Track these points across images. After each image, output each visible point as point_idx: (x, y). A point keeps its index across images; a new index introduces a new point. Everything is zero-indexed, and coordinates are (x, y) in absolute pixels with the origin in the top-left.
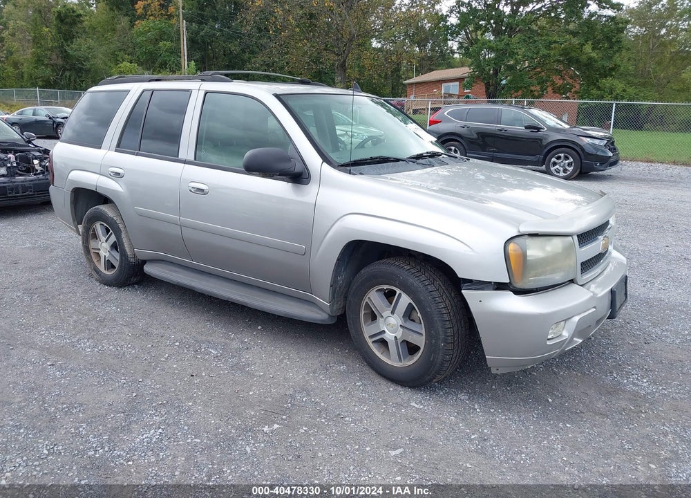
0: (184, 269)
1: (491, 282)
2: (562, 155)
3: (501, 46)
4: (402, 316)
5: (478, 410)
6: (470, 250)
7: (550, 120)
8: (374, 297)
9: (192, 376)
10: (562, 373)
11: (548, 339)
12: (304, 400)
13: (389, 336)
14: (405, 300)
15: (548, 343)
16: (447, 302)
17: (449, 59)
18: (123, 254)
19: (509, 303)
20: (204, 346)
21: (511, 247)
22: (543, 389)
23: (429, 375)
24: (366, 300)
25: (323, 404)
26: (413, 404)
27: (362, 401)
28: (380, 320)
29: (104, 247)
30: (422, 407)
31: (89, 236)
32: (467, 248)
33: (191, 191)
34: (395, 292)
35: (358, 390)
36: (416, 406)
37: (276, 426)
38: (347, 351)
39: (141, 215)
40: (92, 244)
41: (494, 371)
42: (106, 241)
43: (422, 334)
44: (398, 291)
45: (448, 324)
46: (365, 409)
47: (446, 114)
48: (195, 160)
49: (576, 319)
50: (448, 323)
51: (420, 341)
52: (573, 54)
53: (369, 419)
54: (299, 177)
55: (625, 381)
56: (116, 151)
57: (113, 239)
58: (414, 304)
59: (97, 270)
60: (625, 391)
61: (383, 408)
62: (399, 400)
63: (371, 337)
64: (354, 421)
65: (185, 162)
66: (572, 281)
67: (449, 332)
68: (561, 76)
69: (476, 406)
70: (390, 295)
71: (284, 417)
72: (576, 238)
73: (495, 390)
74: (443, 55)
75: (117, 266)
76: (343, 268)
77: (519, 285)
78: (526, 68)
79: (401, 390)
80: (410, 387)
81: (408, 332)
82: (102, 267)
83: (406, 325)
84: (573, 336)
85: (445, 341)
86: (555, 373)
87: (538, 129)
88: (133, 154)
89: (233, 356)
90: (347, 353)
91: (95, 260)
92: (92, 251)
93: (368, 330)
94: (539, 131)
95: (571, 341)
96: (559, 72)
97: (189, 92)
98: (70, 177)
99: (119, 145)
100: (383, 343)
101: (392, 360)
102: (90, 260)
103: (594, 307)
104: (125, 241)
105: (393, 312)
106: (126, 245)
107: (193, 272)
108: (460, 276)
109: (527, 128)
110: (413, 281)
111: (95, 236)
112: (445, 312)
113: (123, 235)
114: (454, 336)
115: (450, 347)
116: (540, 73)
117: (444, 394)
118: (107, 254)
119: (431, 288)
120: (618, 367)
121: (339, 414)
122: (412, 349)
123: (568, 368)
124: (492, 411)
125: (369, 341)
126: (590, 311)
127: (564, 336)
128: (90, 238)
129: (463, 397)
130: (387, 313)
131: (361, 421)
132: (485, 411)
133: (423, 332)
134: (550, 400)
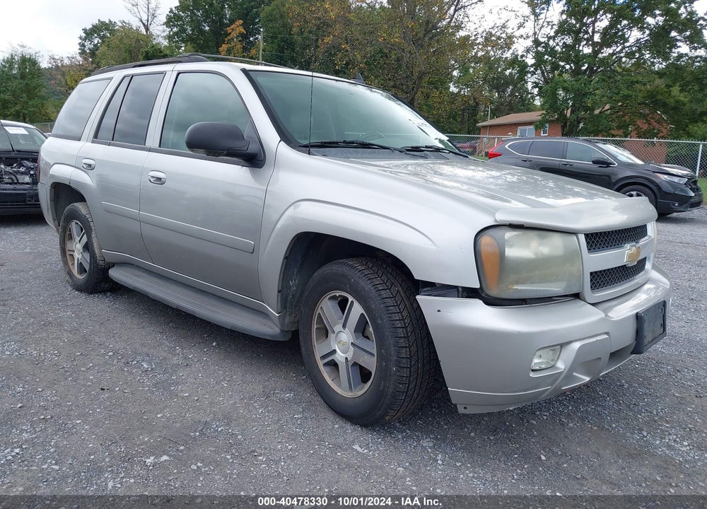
0: (149, 274)
1: (456, 287)
2: (634, 193)
3: (577, 86)
4: (353, 330)
5: (440, 462)
6: (430, 243)
7: (624, 156)
8: (327, 307)
9: (103, 389)
10: (571, 425)
11: (533, 370)
12: (220, 429)
13: (340, 357)
14: (357, 310)
15: (532, 375)
16: (405, 313)
17: (528, 104)
18: (93, 256)
19: (478, 315)
20: (139, 358)
21: (485, 240)
22: (538, 442)
23: (379, 410)
24: (319, 311)
25: (240, 437)
26: (356, 447)
27: (293, 437)
28: (332, 336)
29: (77, 247)
30: (366, 451)
31: (66, 236)
32: (427, 240)
33: (150, 181)
34: (347, 300)
35: (293, 424)
36: (359, 449)
37: (165, 458)
38: (304, 377)
39: (109, 211)
40: (69, 245)
41: (461, 410)
42: (80, 241)
43: (373, 355)
44: (351, 299)
45: (402, 342)
46: (290, 447)
47: (506, 146)
48: (160, 147)
49: (577, 345)
50: (402, 340)
51: (371, 363)
52: (660, 97)
53: (289, 461)
54: (254, 159)
55: (658, 442)
56: (93, 142)
57: (85, 239)
58: (365, 314)
59: (70, 274)
60: (654, 455)
61: (314, 449)
62: (341, 440)
63: (323, 357)
64: (267, 462)
65: (150, 150)
66: (577, 296)
67: (404, 352)
68: (647, 120)
69: (440, 457)
70: (343, 304)
71: (182, 448)
72: (582, 237)
73: (473, 438)
74: (523, 100)
75: (87, 270)
76: (296, 270)
77: (494, 292)
78: (607, 110)
79: (349, 427)
80: (361, 426)
81: (359, 351)
82: (75, 271)
83: (357, 343)
84: (572, 369)
85: (398, 364)
86: (562, 424)
87: (608, 164)
88: (106, 144)
89: (165, 372)
90: (303, 379)
91: (70, 264)
92: (68, 253)
93: (319, 350)
94: (608, 167)
95: (569, 376)
96: (644, 116)
97: (164, 73)
98: (51, 172)
99: (96, 136)
100: (334, 365)
101: (343, 388)
102: (65, 263)
103: (607, 333)
104: (94, 240)
105: (344, 326)
106: (95, 245)
107: (155, 276)
108: (417, 277)
109: (594, 162)
110: (365, 285)
111: (71, 238)
112: (400, 325)
113: (93, 235)
114: (410, 358)
115: (406, 373)
116: (623, 116)
117: (403, 438)
118: (80, 257)
119: (384, 294)
120: (652, 424)
121: (254, 451)
122: (365, 375)
123: (582, 419)
124: (458, 464)
125: (320, 363)
126: (599, 338)
127: (558, 368)
128: (66, 239)
129: (426, 443)
130: (338, 328)
131: (277, 462)
132: (449, 464)
133: (374, 351)
134: (543, 458)
